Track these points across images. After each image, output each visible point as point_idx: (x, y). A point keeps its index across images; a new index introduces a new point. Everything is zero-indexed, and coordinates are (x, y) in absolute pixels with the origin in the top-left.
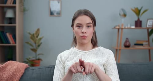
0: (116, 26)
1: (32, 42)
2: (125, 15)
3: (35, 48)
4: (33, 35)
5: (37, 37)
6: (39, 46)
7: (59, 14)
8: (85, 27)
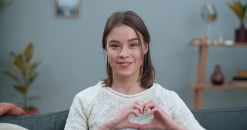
0: (194, 39)
1: (17, 71)
2: (214, 17)
3: (22, 83)
4: (20, 57)
5: (28, 60)
6: (31, 80)
7: (75, 12)
8: (125, 47)
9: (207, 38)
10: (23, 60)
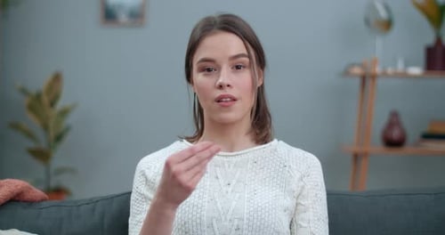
0: (353, 65)
1: (32, 122)
2: (388, 25)
3: (43, 145)
4: (38, 97)
5: (52, 104)
6: (59, 138)
7: (137, 16)
9: (375, 62)
10: (44, 102)
